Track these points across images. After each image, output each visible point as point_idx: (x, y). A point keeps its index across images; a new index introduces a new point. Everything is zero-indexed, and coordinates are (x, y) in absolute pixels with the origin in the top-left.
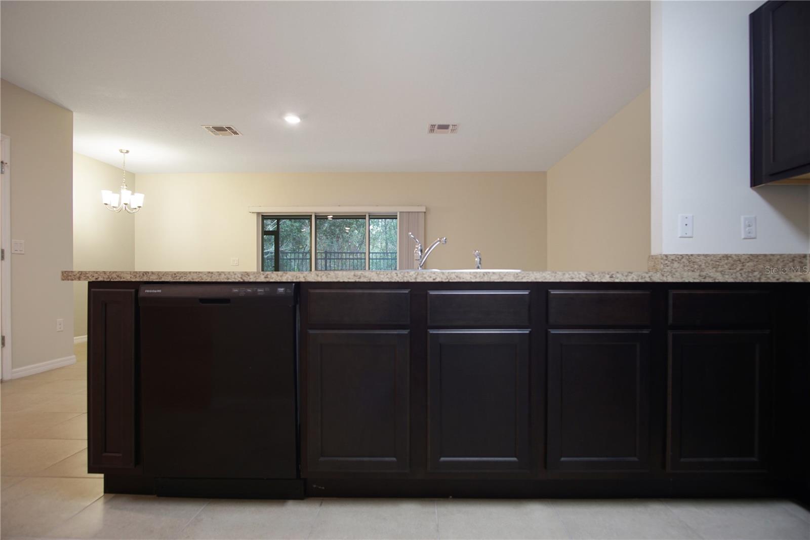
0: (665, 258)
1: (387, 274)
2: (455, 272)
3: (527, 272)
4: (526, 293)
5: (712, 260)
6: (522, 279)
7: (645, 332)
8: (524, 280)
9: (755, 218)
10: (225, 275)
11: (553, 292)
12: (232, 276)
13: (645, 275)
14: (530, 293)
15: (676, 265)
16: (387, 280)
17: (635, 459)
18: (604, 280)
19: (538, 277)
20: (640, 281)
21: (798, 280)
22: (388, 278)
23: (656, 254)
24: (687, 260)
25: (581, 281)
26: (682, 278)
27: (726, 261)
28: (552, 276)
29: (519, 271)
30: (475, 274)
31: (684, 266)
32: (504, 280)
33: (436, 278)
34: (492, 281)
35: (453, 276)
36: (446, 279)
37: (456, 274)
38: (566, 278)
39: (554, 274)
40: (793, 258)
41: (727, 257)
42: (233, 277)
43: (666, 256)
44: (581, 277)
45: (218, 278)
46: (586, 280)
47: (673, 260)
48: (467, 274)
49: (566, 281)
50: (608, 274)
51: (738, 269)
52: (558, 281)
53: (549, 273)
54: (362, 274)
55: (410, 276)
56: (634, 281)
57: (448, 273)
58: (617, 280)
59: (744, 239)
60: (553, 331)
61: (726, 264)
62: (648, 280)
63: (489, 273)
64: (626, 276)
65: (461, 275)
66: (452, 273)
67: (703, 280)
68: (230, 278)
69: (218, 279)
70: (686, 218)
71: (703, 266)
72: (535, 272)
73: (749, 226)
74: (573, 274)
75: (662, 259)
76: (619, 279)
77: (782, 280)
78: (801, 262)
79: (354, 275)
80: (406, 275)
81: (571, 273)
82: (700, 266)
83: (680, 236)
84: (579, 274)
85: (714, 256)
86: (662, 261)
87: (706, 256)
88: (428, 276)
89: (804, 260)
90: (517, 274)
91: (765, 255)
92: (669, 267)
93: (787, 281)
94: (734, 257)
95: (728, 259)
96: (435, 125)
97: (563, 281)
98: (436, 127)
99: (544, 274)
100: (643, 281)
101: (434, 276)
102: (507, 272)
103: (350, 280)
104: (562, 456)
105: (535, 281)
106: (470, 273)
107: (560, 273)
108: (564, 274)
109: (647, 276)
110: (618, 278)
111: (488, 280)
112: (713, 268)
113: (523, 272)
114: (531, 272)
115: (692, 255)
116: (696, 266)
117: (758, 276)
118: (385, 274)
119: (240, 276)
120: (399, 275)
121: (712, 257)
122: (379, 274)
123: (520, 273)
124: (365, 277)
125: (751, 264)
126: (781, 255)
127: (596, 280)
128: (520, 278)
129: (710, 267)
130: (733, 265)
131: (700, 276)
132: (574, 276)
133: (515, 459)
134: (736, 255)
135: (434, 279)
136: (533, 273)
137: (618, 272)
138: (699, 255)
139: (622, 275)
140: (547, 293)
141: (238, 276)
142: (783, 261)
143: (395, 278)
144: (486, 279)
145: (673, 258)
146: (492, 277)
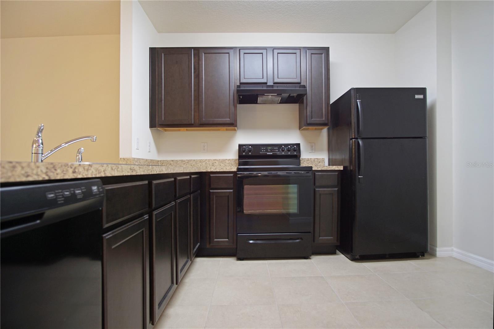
9: (150, 143)
10: (23, 168)
12: (33, 170)
42: (35, 172)
45: (10, 174)
68: (30, 173)
69: (10, 177)
70: (138, 139)
73: (149, 146)
119: (44, 171)
141: (42, 171)
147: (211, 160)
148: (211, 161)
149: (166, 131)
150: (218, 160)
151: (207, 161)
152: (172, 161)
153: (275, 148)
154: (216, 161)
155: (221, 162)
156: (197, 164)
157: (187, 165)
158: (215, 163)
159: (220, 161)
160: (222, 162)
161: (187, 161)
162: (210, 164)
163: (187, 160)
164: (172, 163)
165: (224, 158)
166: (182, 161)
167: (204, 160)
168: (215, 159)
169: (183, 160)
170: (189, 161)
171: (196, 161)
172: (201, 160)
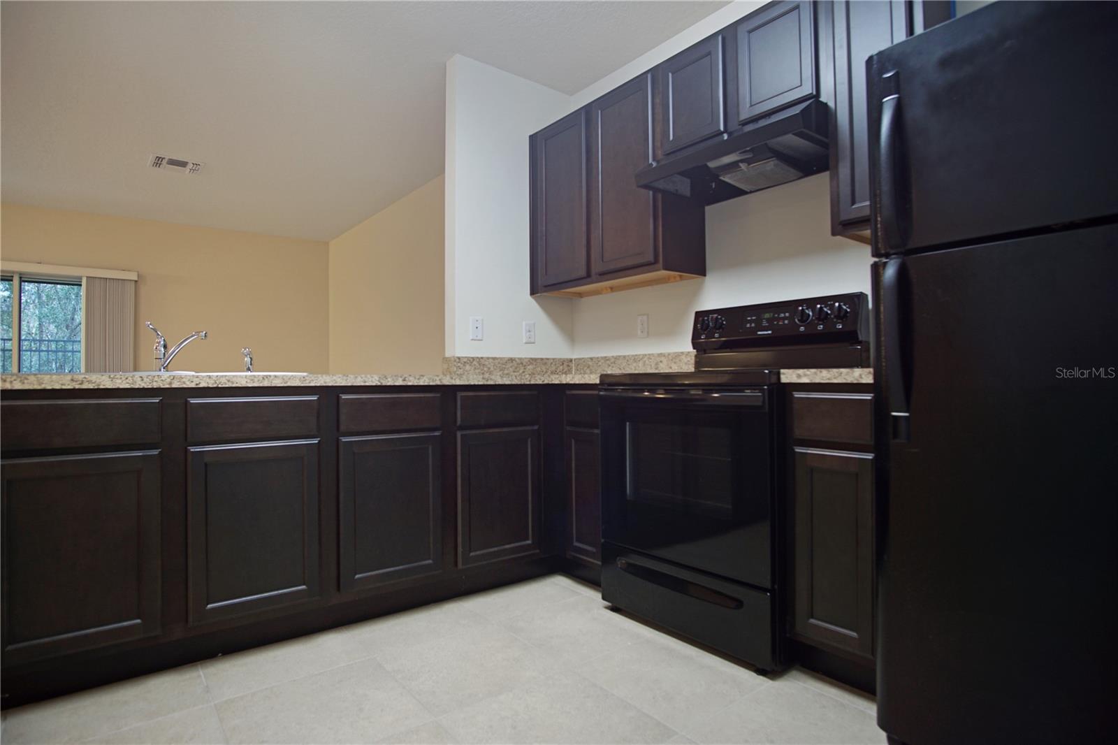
0: (457, 360)
1: (127, 379)
2: (226, 376)
3: (315, 375)
4: (315, 398)
5: (499, 363)
6: (310, 383)
7: (437, 434)
8: (312, 384)
9: (534, 324)
11: (344, 397)
13: (436, 378)
14: (318, 398)
15: (468, 367)
16: (127, 386)
17: (430, 561)
18: (397, 384)
19: (328, 381)
20: (431, 384)
21: (557, 382)
22: (128, 383)
23: (449, 356)
24: (478, 362)
25: (374, 384)
26: (468, 381)
27: (511, 364)
28: (343, 379)
29: (305, 374)
30: (253, 378)
31: (475, 368)
32: (289, 384)
33: (200, 383)
34: (273, 385)
35: (223, 380)
36: (213, 384)
37: (227, 378)
38: (359, 382)
39: (345, 378)
40: (563, 362)
41: (512, 360)
43: (459, 358)
44: (374, 380)
46: (379, 384)
47: (465, 362)
48: (242, 378)
49: (359, 384)
50: (401, 377)
51: (521, 372)
52: (350, 384)
53: (340, 376)
54: (85, 378)
55: (162, 380)
56: (426, 384)
57: (217, 376)
58: (410, 384)
59: (526, 343)
60: (344, 439)
61: (511, 367)
62: (438, 383)
63: (270, 376)
64: (419, 379)
65: (234, 379)
66: (222, 376)
67: (486, 383)
70: (477, 321)
71: (492, 369)
72: (324, 376)
73: (529, 331)
74: (366, 377)
75: (455, 361)
76: (412, 382)
77: (546, 382)
78: (568, 366)
79: (72, 380)
80: (156, 379)
81: (363, 376)
82: (489, 368)
83: (471, 338)
84: (372, 377)
85: (501, 359)
86: (455, 363)
87: (494, 359)
88: (189, 380)
89: (570, 364)
90: (304, 378)
91: (542, 359)
92: (462, 370)
93: (550, 383)
94: (517, 360)
95: (512, 362)
96: (163, 158)
97: (355, 384)
98: (164, 162)
99: (334, 378)
100: (434, 384)
101: (196, 381)
102: (292, 376)
103: (64, 387)
104: (356, 574)
105: (325, 385)
106: (246, 376)
107: (352, 376)
108: (356, 377)
109: (438, 379)
110: (410, 381)
111: (269, 385)
112: (501, 370)
113: (311, 375)
114: (319, 375)
115: (482, 358)
116: (485, 369)
117: (529, 379)
118: (124, 379)
120: (145, 379)
121: (499, 360)
122: (114, 378)
123: (307, 376)
124: (90, 382)
125: (531, 367)
126: (554, 359)
127: (389, 384)
128: (307, 381)
129: (498, 370)
130: (516, 368)
131: (483, 378)
132: (366, 380)
133: (304, 587)
134: (519, 358)
135: (197, 384)
136: (322, 377)
137: (410, 376)
138: (488, 358)
139: (415, 378)
140: (338, 398)
142: (555, 364)
143: (140, 383)
144: (266, 384)
145: (465, 360)
146: (273, 382)
147: (652, 354)
148: (653, 358)
149: (582, 297)
150: (666, 355)
151: (645, 359)
152: (591, 359)
153: (782, 315)
154: (663, 359)
155: (672, 360)
156: (629, 365)
157: (613, 367)
158: (661, 362)
159: (670, 357)
160: (674, 360)
161: (613, 360)
162: (651, 365)
163: (613, 357)
164: (590, 363)
165: (677, 351)
166: (606, 359)
167: (641, 357)
168: (661, 354)
169: (606, 357)
170: (616, 358)
171: (627, 358)
172: (636, 355)
